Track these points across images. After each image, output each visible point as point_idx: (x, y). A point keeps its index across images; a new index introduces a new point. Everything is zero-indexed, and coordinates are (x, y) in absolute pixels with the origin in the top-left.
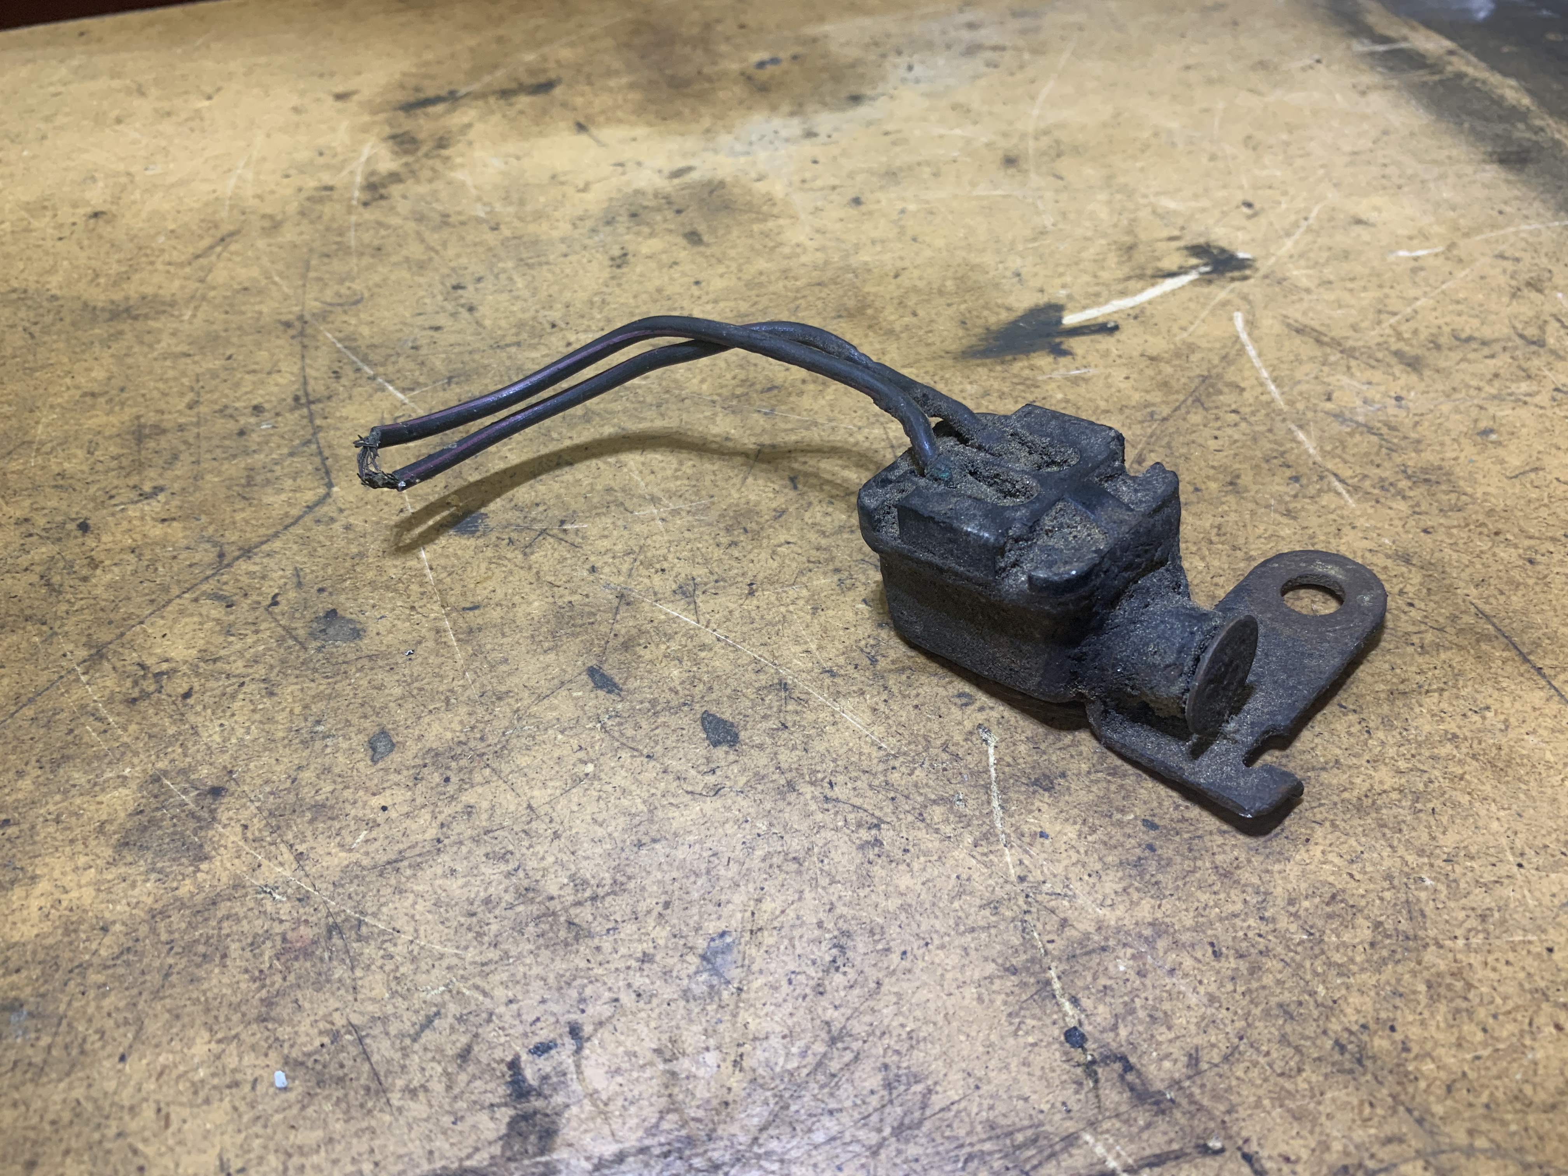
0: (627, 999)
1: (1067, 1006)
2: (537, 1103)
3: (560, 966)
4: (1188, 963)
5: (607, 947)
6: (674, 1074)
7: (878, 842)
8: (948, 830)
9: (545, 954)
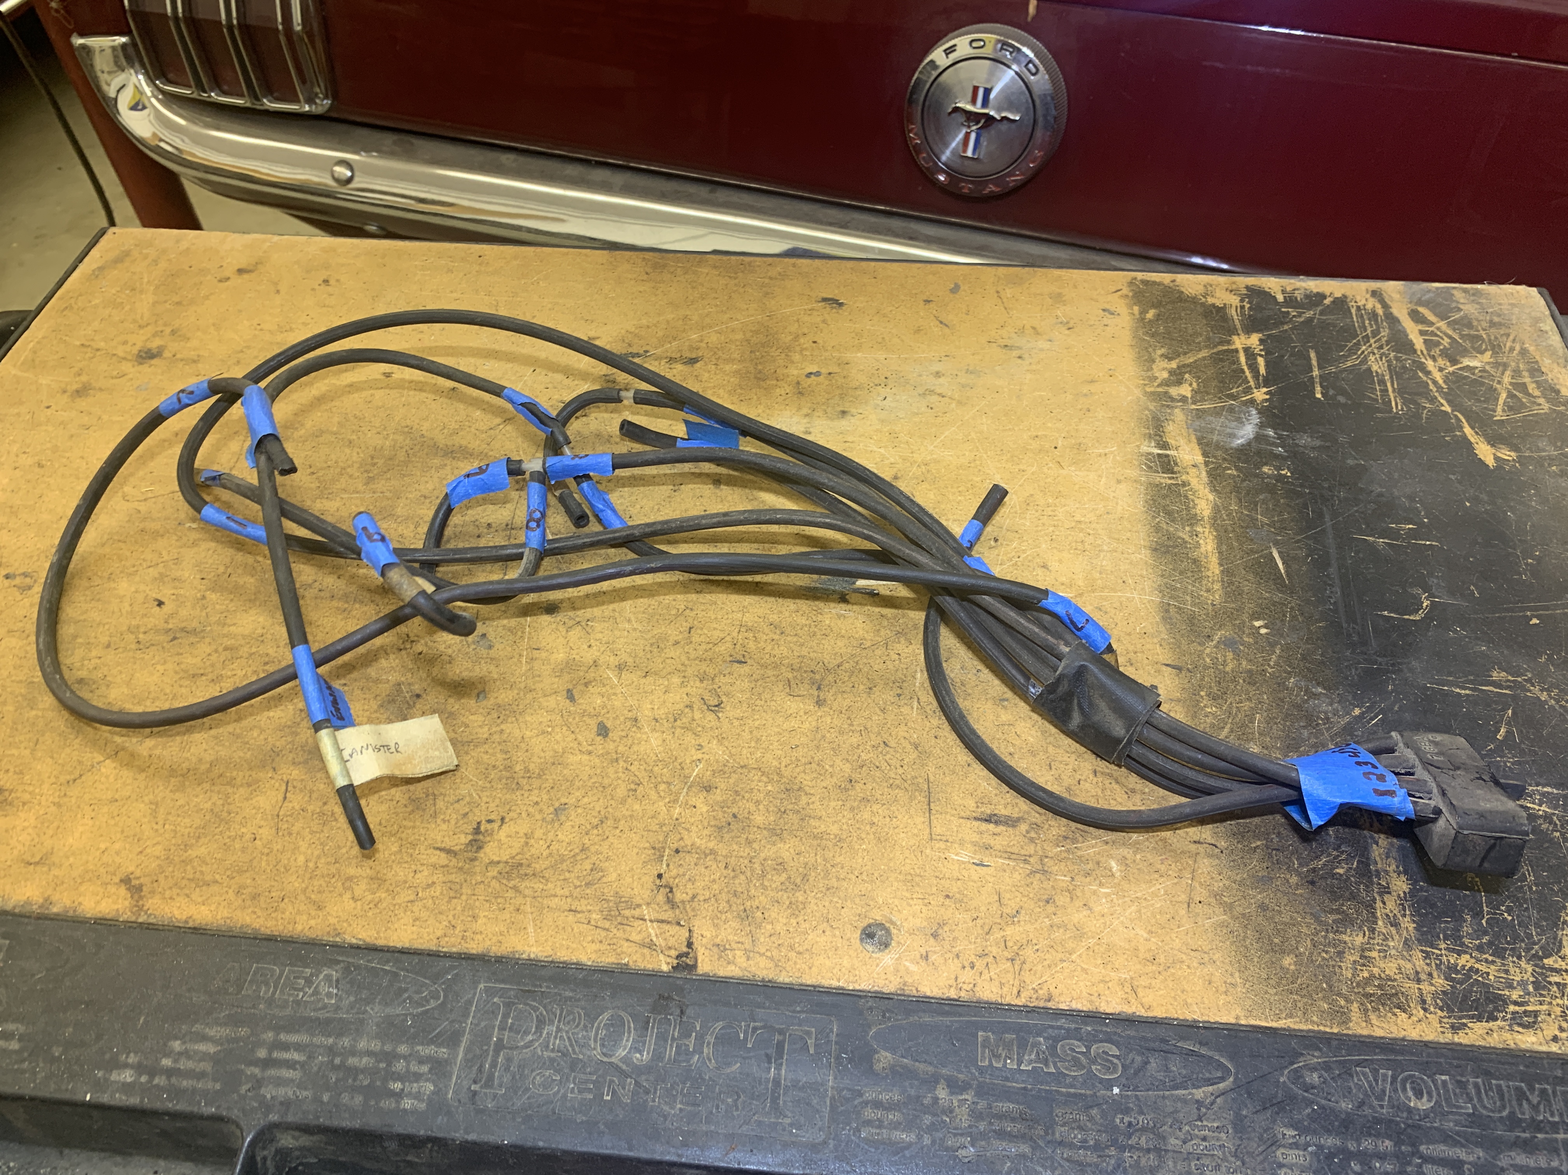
0: (524, 815)
1: (664, 866)
2: (481, 837)
3: (508, 796)
4: (714, 866)
5: (526, 795)
6: (527, 843)
7: (635, 790)
8: (662, 794)
9: (505, 791)
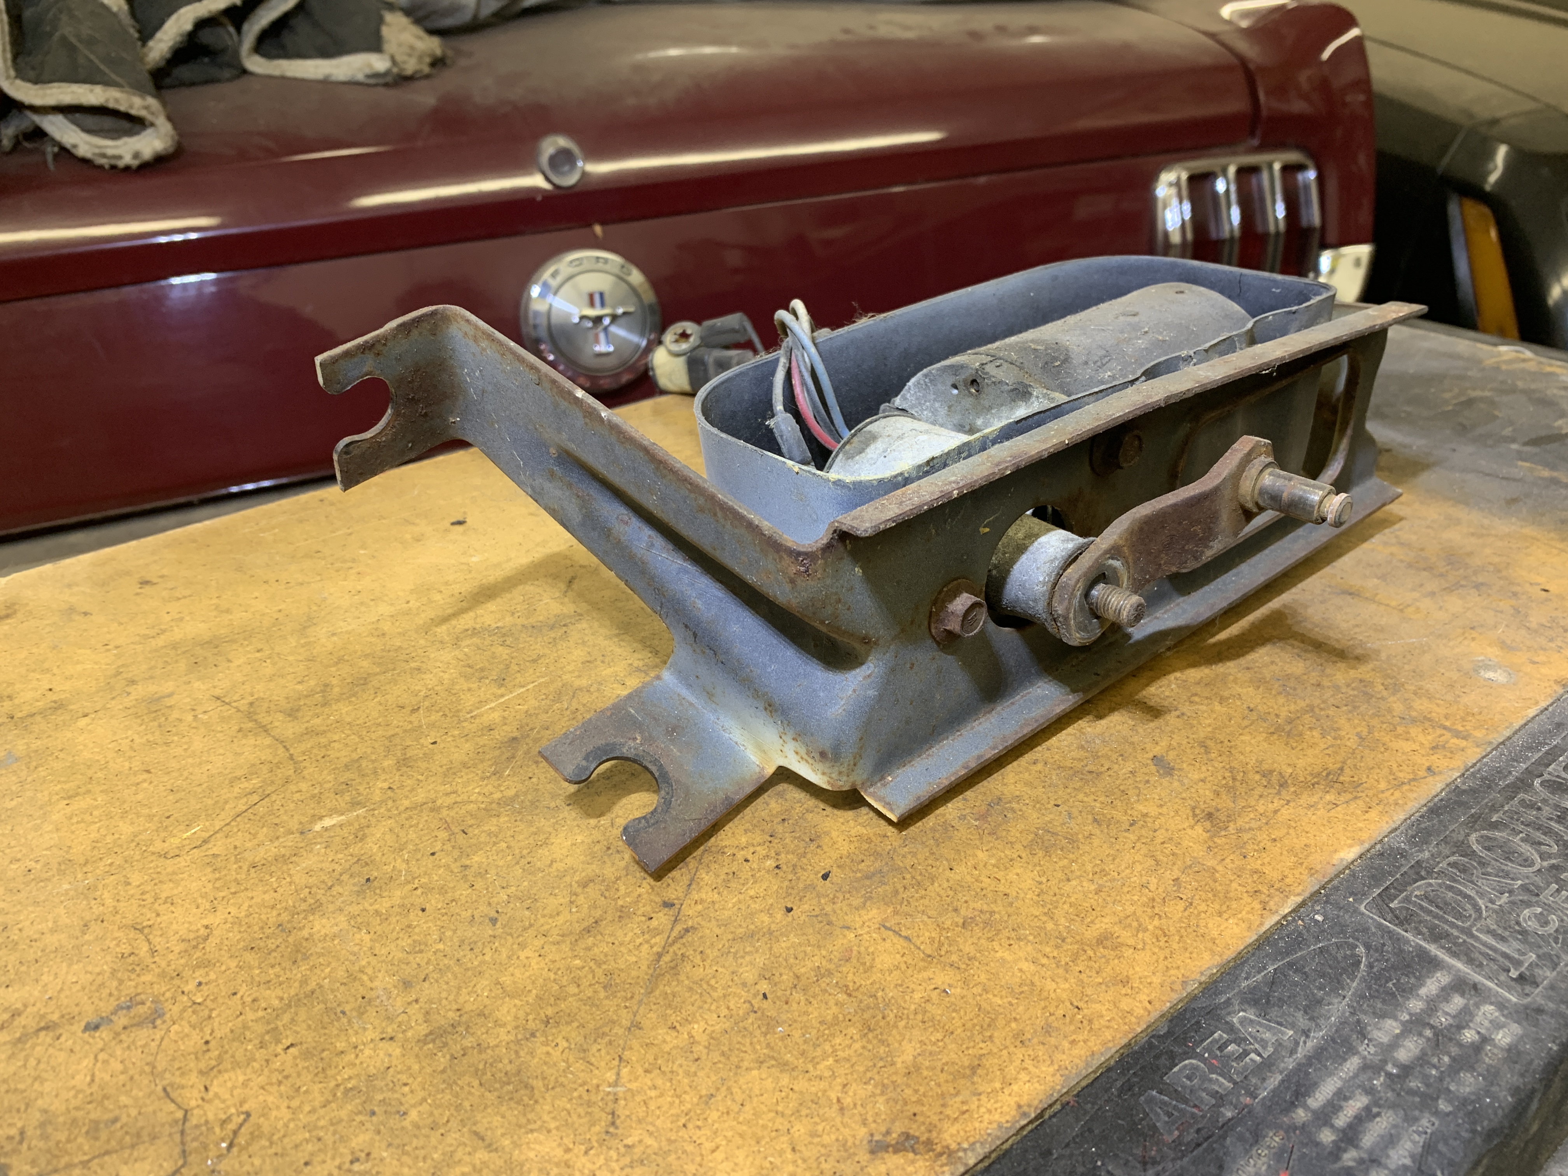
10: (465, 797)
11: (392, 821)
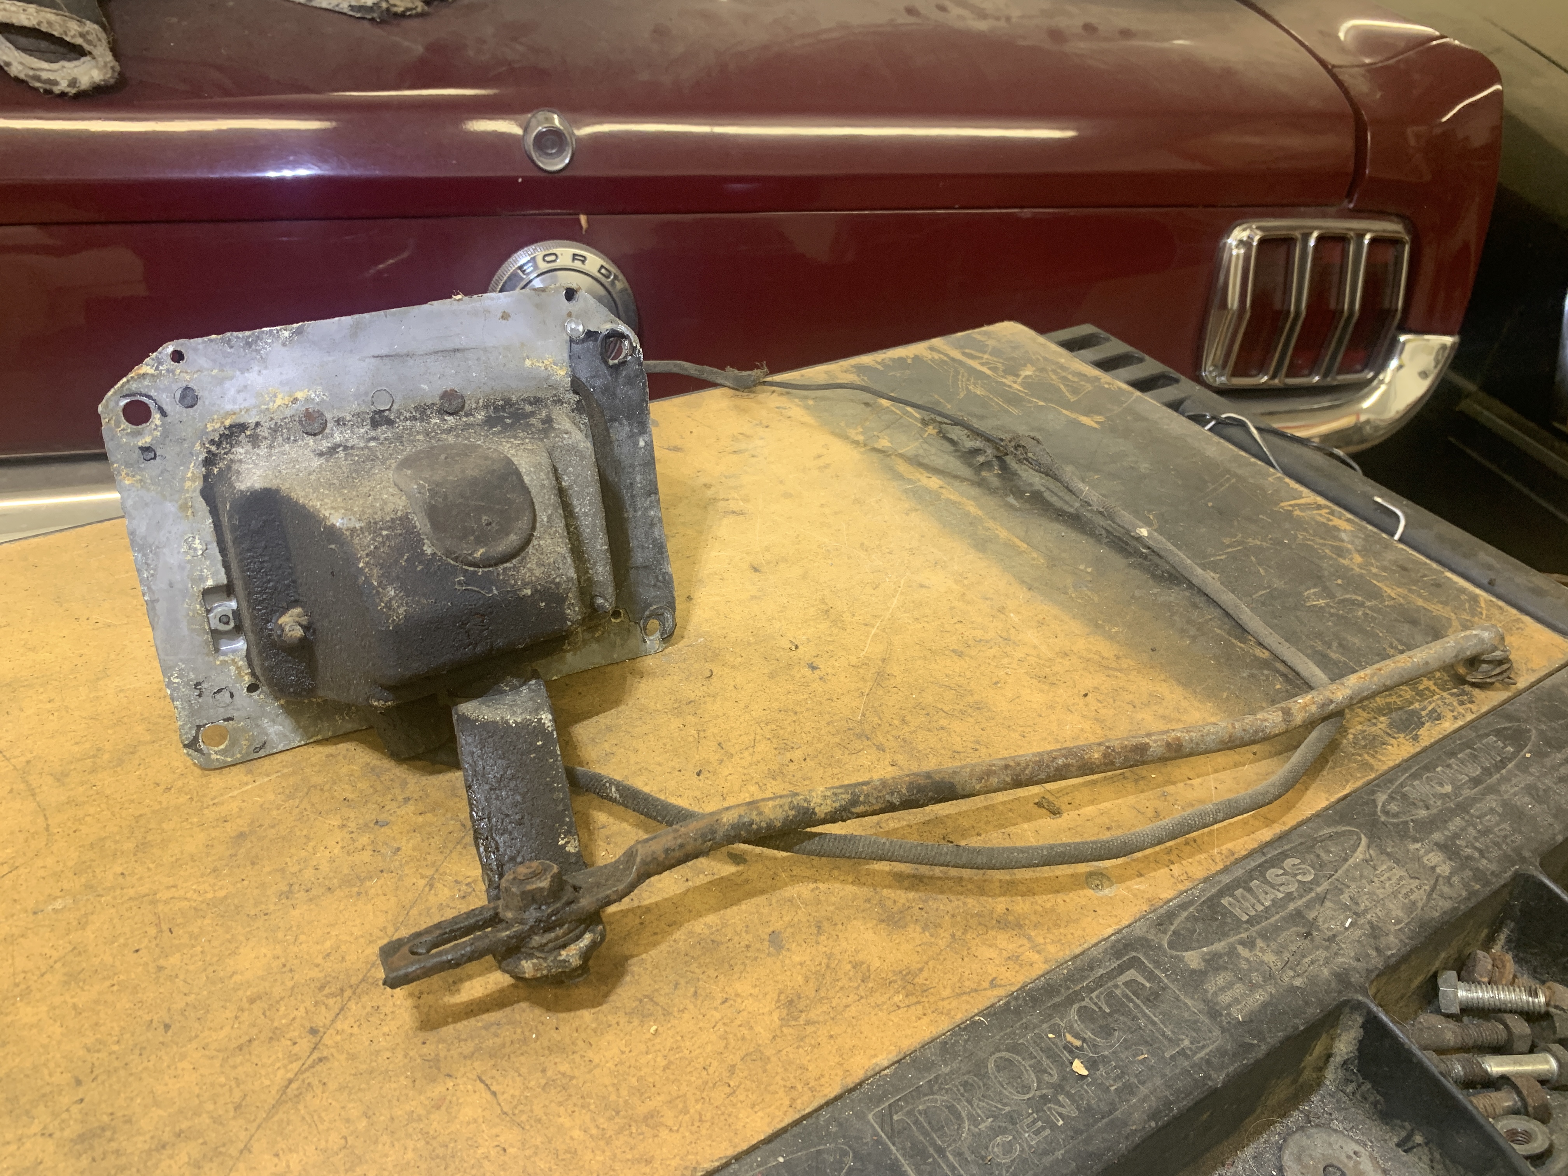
10: (181, 893)
11: (113, 910)
